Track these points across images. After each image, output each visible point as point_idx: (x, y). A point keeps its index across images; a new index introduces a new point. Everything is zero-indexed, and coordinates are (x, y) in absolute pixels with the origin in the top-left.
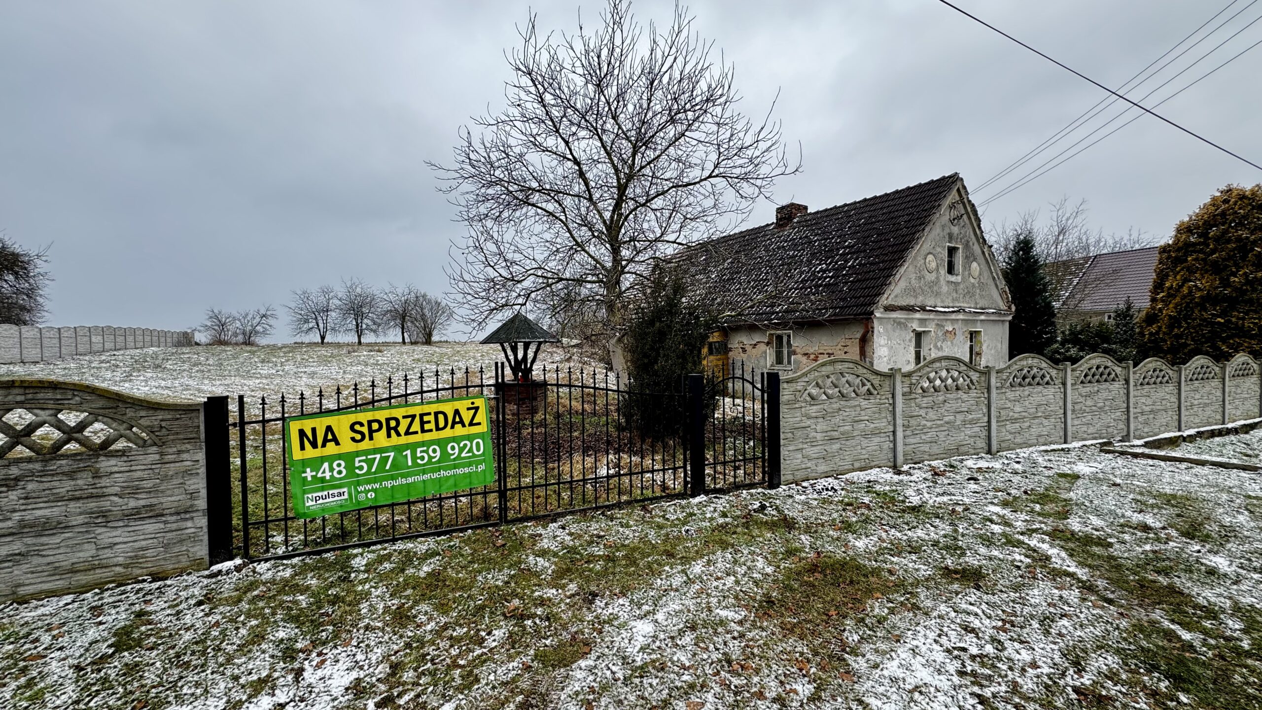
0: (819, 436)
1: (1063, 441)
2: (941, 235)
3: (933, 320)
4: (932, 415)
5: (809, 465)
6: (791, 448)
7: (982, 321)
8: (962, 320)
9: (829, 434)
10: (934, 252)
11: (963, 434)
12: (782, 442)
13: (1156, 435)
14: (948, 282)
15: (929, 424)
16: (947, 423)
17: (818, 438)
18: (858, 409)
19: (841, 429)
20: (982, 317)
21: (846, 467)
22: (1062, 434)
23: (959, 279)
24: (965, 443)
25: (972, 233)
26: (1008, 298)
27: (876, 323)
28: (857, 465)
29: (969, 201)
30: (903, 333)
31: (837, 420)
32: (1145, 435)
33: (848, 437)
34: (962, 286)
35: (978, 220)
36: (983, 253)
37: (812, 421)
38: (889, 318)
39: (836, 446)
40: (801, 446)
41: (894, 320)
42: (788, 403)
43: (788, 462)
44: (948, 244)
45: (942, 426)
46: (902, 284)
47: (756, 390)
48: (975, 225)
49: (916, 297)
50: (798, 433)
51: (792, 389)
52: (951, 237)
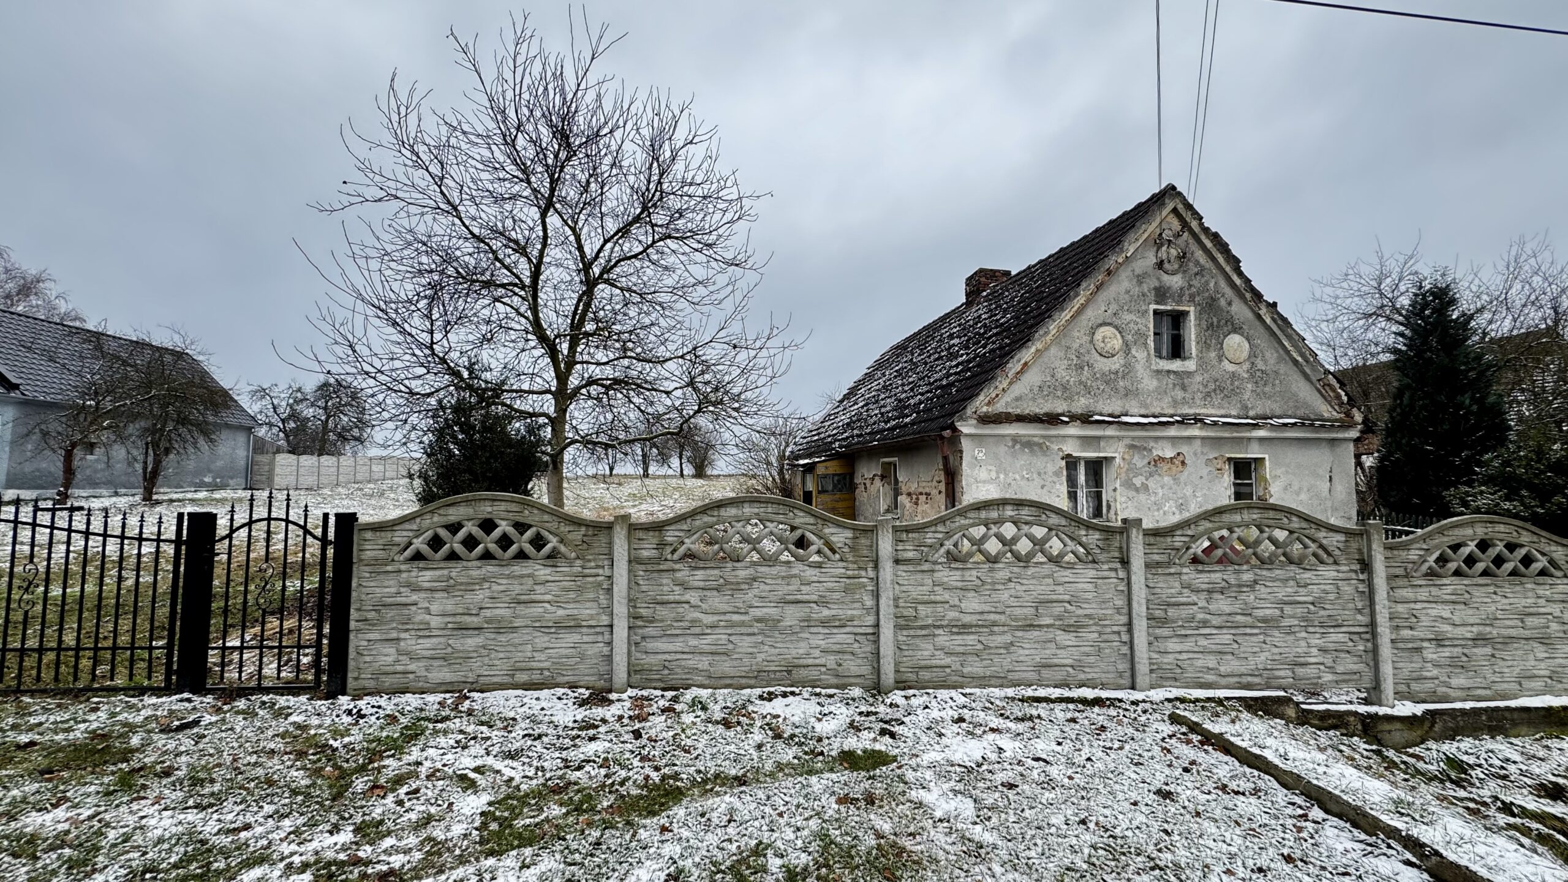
0: (435, 622)
1: (1126, 681)
2: (1136, 290)
3: (1119, 438)
4: (716, 601)
5: (412, 667)
6: (372, 636)
7: (1261, 440)
8: (1203, 438)
9: (458, 619)
10: (1117, 322)
11: (803, 644)
12: (353, 625)
13: (1504, 697)
14: (1158, 372)
15: (709, 619)
16: (759, 620)
17: (433, 624)
18: (530, 581)
19: (488, 613)
20: (1262, 433)
21: (495, 680)
22: (1123, 666)
23: (1191, 365)
24: (810, 661)
25: (1223, 284)
26: (1338, 397)
27: (965, 444)
28: (522, 677)
29: (1206, 230)
30: (1039, 462)
31: (480, 596)
32: (1453, 693)
33: (501, 627)
34: (1198, 378)
35: (1235, 262)
36: (1259, 317)
37: (423, 595)
38: (1003, 436)
39: (472, 642)
40: (394, 635)
41: (1015, 439)
42: (376, 562)
43: (368, 659)
44: (1153, 307)
45: (742, 624)
46: (1033, 378)
47: (309, 539)
48: (1228, 269)
49: (1070, 399)
50: (390, 613)
51: (381, 542)
52: (1161, 294)
